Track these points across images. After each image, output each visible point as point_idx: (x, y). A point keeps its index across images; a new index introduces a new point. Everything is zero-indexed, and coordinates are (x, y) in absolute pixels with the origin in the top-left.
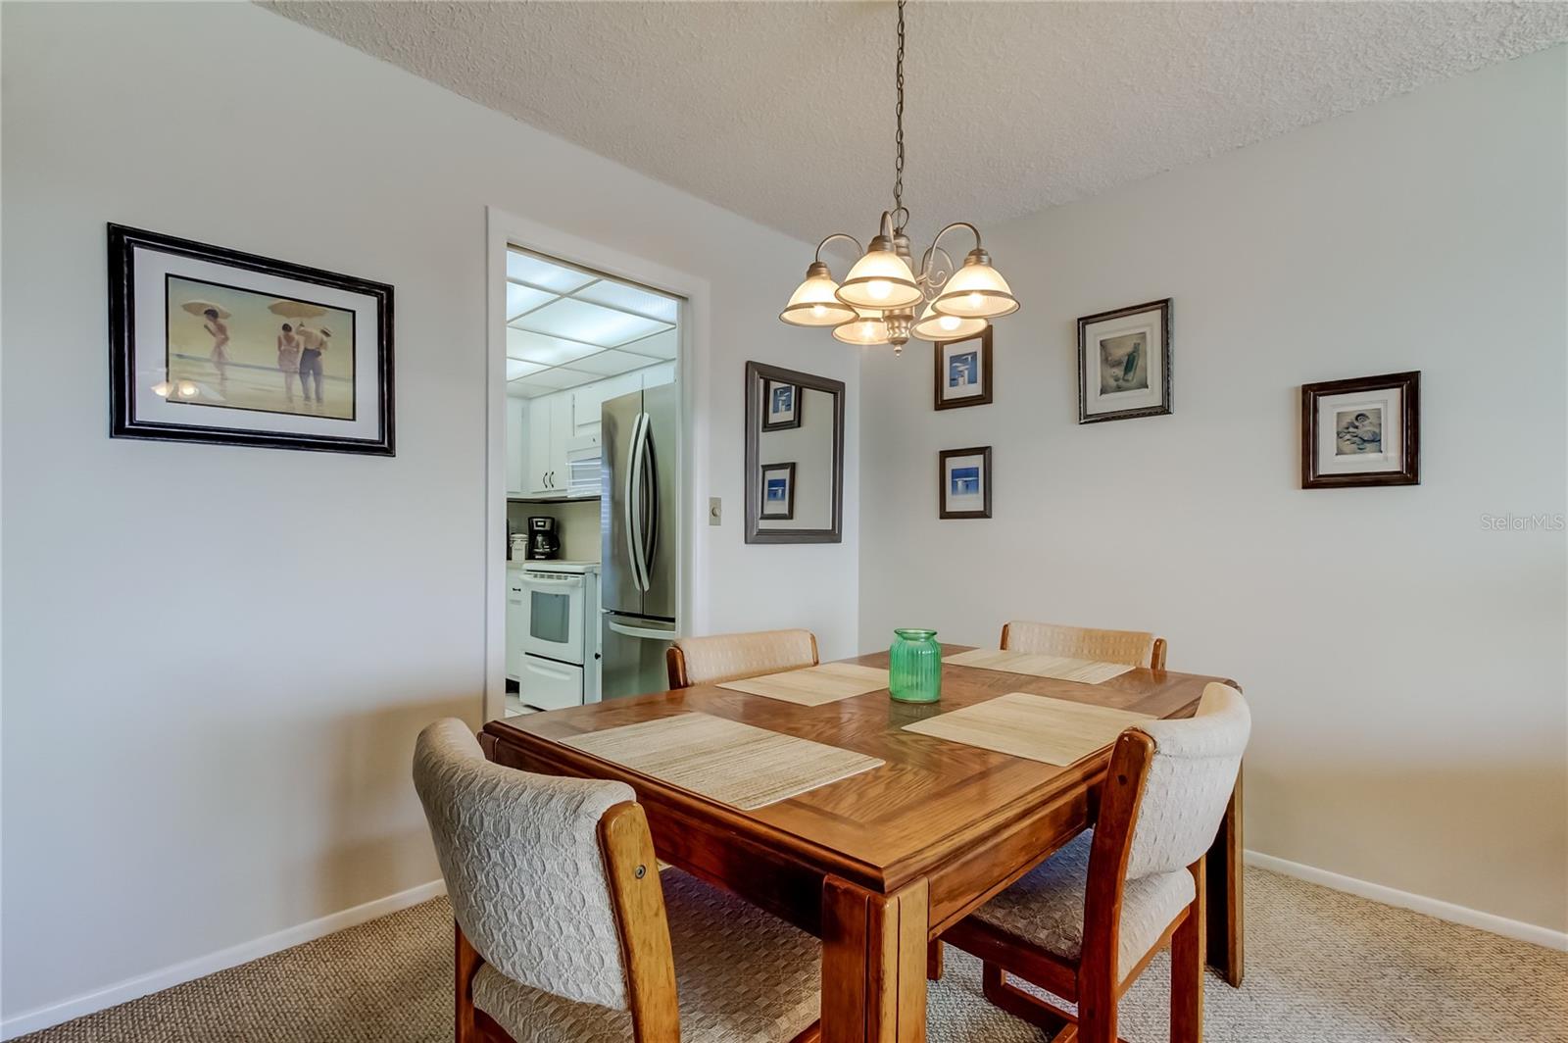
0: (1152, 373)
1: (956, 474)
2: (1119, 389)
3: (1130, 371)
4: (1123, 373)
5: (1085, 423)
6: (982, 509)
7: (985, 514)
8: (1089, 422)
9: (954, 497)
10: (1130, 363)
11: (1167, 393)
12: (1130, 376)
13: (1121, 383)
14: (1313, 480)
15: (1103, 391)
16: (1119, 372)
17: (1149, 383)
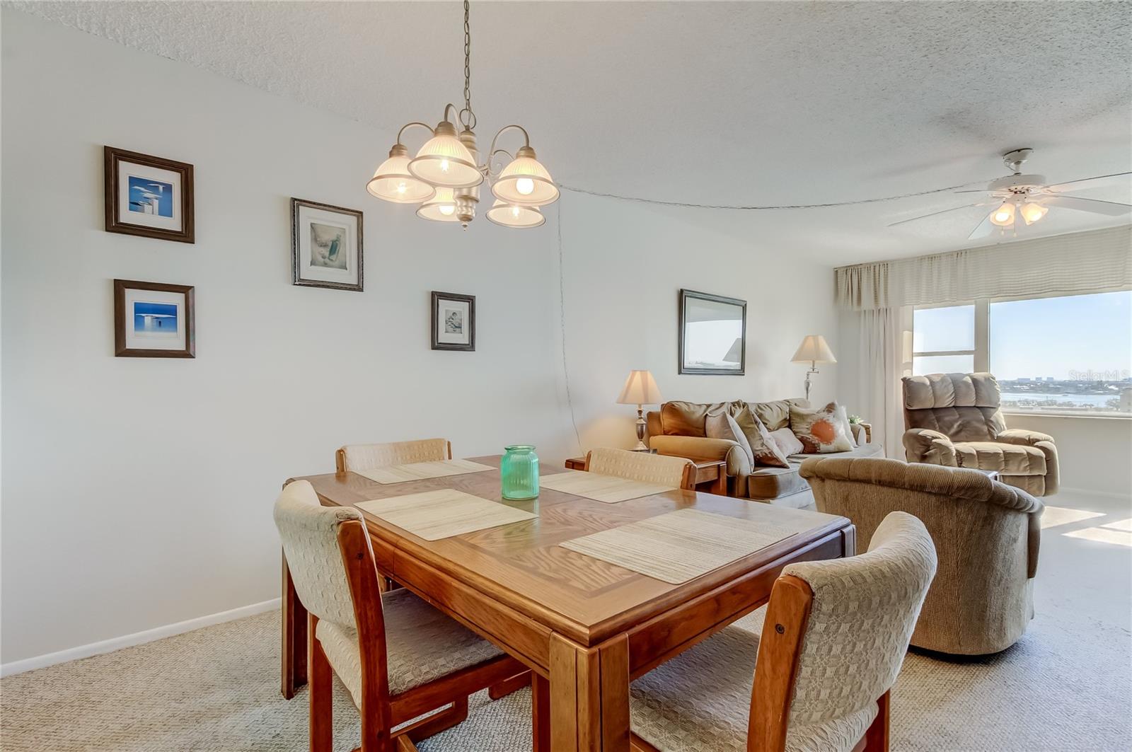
0: (350, 260)
1: (140, 309)
2: (325, 265)
3: (334, 253)
4: (328, 253)
5: (300, 285)
6: (184, 349)
7: (187, 354)
8: (304, 285)
9: (139, 333)
10: (334, 249)
11: (361, 276)
12: (333, 257)
13: (327, 260)
14: (436, 346)
15: (313, 263)
16: (326, 252)
17: (348, 266)
